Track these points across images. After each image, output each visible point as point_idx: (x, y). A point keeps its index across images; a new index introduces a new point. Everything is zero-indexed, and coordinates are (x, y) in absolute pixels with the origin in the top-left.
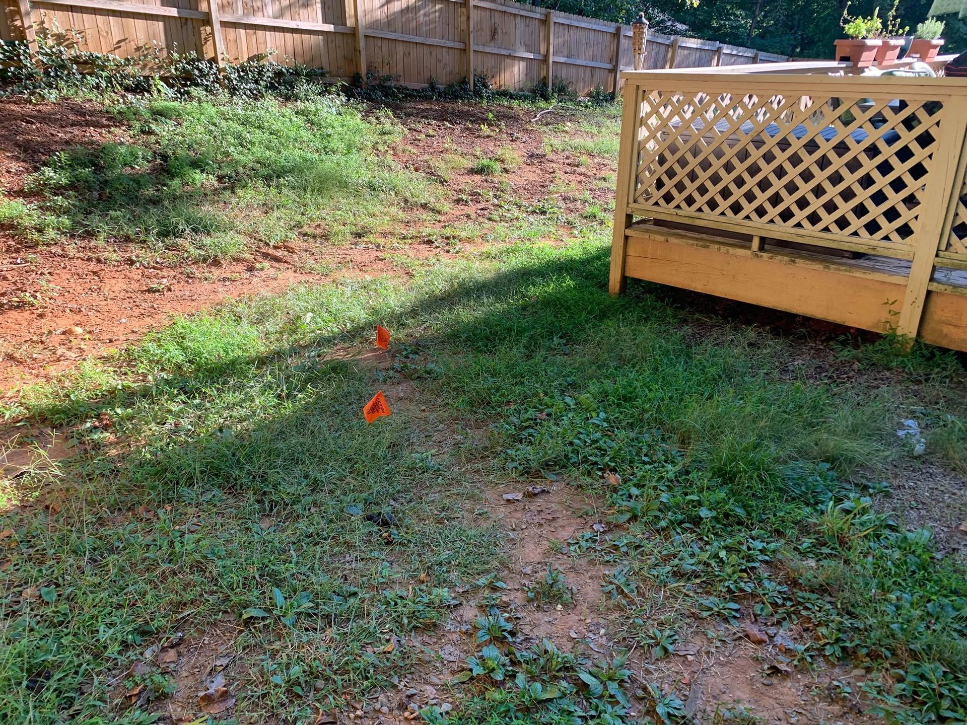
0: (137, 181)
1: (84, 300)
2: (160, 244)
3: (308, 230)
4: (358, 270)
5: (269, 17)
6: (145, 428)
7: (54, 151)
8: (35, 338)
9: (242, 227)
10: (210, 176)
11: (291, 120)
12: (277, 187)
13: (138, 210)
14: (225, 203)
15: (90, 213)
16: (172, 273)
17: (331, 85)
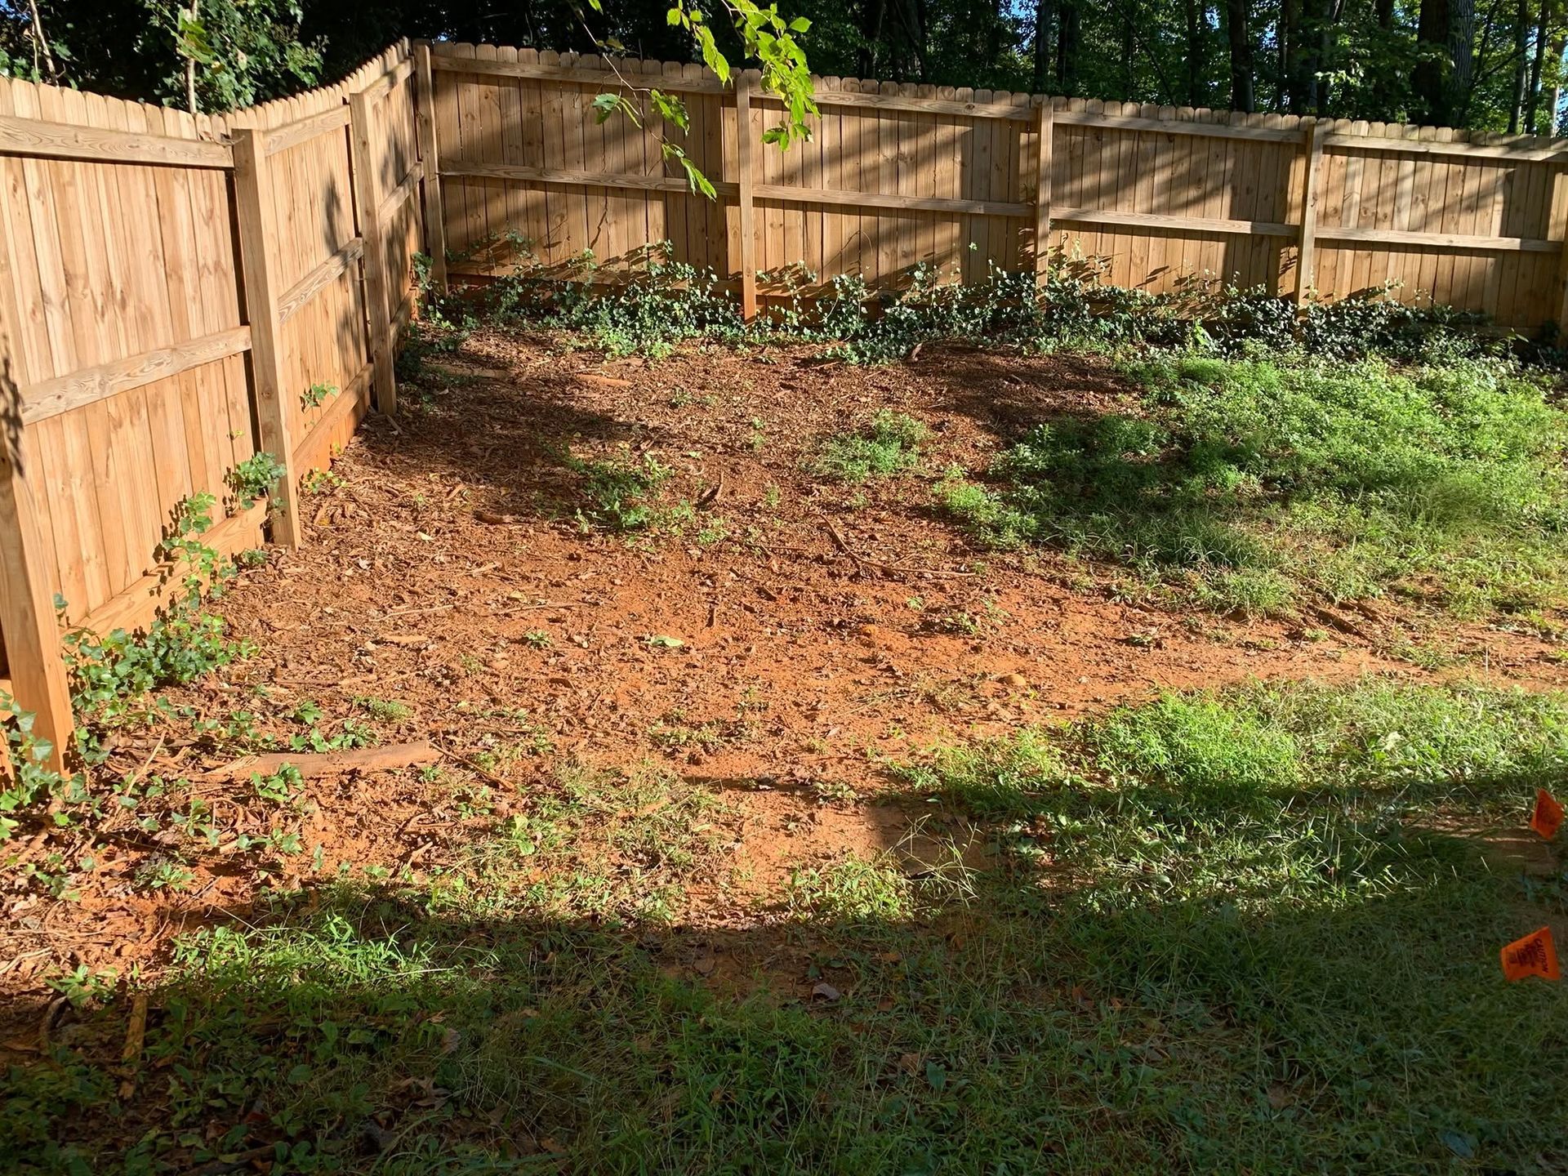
0: (1140, 473)
1: (1036, 638)
2: (1157, 573)
3: (1407, 585)
4: (1498, 673)
5: (1401, 229)
6: (1098, 860)
7: (1036, 423)
8: (964, 680)
9: (1290, 564)
10: (1253, 477)
11: (1406, 397)
12: (1365, 505)
13: (1134, 518)
14: (1269, 522)
15: (1065, 513)
16: (1166, 621)
17: (1493, 340)
